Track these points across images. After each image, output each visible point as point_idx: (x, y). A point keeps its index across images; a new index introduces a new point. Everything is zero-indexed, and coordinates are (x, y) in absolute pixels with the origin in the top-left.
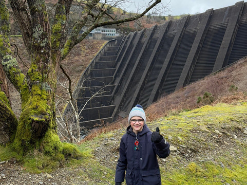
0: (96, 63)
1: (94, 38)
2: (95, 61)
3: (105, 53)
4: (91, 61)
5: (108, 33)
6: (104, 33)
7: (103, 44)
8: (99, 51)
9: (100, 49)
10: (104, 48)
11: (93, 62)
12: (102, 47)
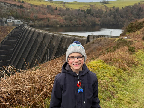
0: (5, 41)
1: (8, 25)
2: (4, 41)
3: (12, 35)
4: (2, 40)
5: (16, 22)
6: (13, 22)
7: (12, 29)
8: (8, 34)
9: (9, 33)
10: (12, 32)
11: (3, 41)
12: (10, 31)
